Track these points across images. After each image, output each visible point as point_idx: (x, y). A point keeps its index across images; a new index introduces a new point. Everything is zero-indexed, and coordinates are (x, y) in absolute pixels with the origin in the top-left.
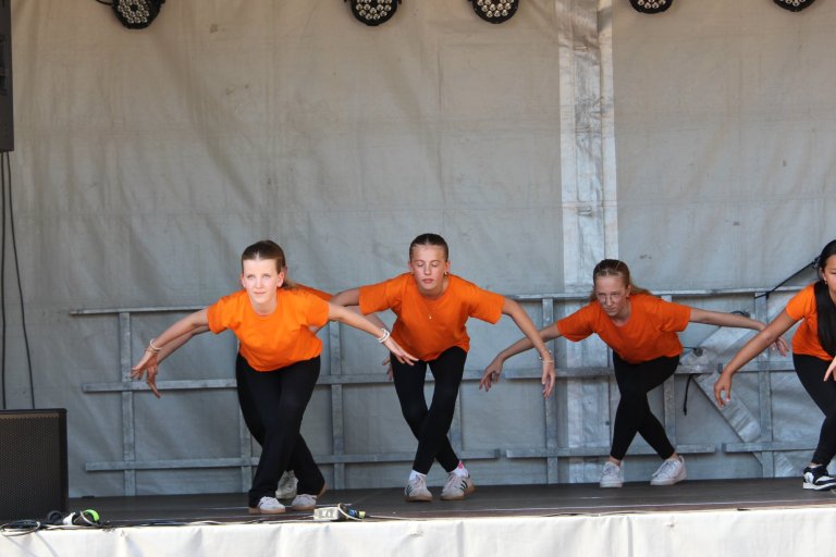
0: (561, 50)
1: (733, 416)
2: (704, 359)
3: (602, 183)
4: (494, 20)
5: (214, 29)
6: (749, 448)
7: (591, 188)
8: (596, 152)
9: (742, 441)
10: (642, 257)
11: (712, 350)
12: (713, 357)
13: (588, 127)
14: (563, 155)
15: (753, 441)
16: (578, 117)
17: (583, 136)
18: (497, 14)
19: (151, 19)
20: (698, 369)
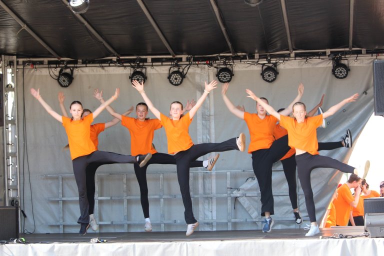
0: (197, 94)
1: (249, 211)
2: (240, 192)
3: (210, 137)
4: (176, 85)
5: (90, 87)
6: (254, 220)
7: (207, 138)
8: (208, 127)
9: (252, 218)
10: (223, 160)
11: (243, 189)
12: (243, 191)
13: (206, 118)
14: (198, 128)
15: (255, 218)
16: (202, 116)
17: (204, 122)
18: (177, 83)
19: (69, 84)
20: (238, 195)
